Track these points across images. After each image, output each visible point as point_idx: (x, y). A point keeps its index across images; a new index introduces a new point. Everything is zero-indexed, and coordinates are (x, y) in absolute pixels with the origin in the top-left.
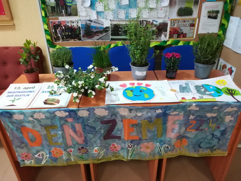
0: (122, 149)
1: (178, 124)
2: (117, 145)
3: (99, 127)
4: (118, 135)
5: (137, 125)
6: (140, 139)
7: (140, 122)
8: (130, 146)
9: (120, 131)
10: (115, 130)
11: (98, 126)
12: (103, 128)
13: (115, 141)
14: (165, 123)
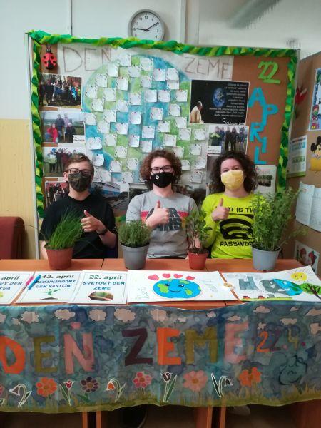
0: (154, 381)
1: (241, 337)
2: (146, 374)
3: (119, 342)
4: (148, 357)
5: (178, 339)
6: (184, 364)
7: (184, 334)
8: (167, 377)
9: (151, 348)
10: (144, 347)
11: (119, 339)
12: (125, 343)
13: (143, 367)
14: (221, 336)
